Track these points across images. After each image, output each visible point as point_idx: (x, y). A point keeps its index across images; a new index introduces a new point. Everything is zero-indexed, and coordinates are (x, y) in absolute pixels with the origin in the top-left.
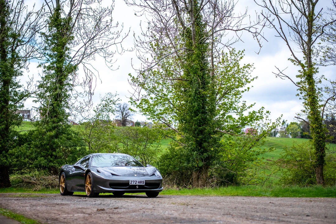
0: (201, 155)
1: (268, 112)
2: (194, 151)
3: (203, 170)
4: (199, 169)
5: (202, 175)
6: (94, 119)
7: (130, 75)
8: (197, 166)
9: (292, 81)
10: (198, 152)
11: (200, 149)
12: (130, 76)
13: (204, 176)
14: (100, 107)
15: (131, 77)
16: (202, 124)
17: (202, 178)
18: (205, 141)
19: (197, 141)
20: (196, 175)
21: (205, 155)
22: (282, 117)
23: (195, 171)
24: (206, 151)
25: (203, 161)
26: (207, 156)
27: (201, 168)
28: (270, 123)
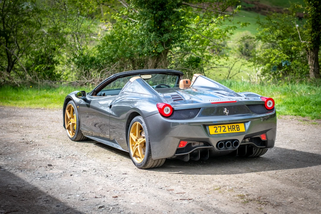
0: (160, 37)
2: (151, 31)
3: (162, 55)
4: (157, 56)
5: (161, 62)
8: (155, 51)
10: (157, 33)
11: (159, 29)
13: (163, 64)
17: (161, 66)
18: (166, 18)
19: (155, 19)
20: (153, 63)
21: (166, 36)
23: (152, 57)
24: (167, 31)
25: (163, 45)
26: (169, 38)
27: (160, 54)
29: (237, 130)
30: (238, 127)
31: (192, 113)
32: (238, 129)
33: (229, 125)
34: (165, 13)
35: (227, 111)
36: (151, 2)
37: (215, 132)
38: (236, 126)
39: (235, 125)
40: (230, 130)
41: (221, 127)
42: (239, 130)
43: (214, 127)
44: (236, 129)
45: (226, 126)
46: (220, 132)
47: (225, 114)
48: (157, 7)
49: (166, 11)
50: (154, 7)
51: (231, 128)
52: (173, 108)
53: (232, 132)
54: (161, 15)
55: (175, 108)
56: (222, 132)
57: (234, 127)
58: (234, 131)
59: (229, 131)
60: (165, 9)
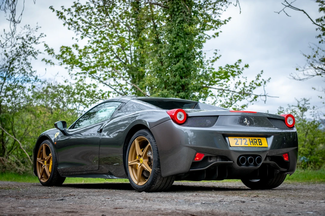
1: (247, 66)
6: (6, 67)
7: (51, 8)
9: (309, 17)
12: (52, 10)
14: (14, 49)
15: (54, 11)
16: (184, 75)
22: (262, 73)
28: (245, 82)
29: (260, 145)
30: (260, 141)
31: (208, 121)
32: (260, 143)
33: (251, 138)
34: (187, 95)
35: (248, 122)
36: (172, 83)
37: (236, 144)
38: (258, 140)
39: (257, 138)
40: (252, 143)
41: (241, 139)
42: (262, 145)
43: (234, 139)
44: (258, 143)
45: (247, 139)
46: (241, 144)
47: (245, 124)
48: (179, 87)
49: (188, 92)
50: (176, 88)
51: (252, 142)
52: (187, 115)
53: (254, 146)
54: (182, 96)
55: (190, 114)
56: (243, 145)
57: (255, 141)
58: (256, 146)
59: (251, 145)
60: (186, 91)
